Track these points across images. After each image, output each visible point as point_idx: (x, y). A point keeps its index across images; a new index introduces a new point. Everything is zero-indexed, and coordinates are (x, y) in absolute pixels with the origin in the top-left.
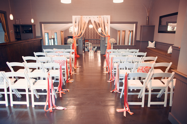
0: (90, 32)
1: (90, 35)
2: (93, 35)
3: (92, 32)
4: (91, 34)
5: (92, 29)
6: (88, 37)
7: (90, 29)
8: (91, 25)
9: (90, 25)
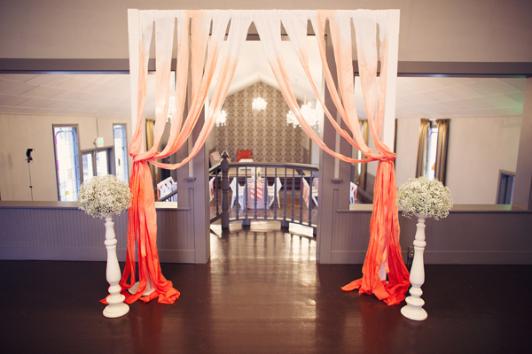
0: (255, 123)
1: (255, 133)
2: (265, 133)
3: (264, 124)
4: (260, 132)
5: (265, 115)
6: (250, 142)
7: (255, 115)
8: (259, 98)
9: (255, 100)
